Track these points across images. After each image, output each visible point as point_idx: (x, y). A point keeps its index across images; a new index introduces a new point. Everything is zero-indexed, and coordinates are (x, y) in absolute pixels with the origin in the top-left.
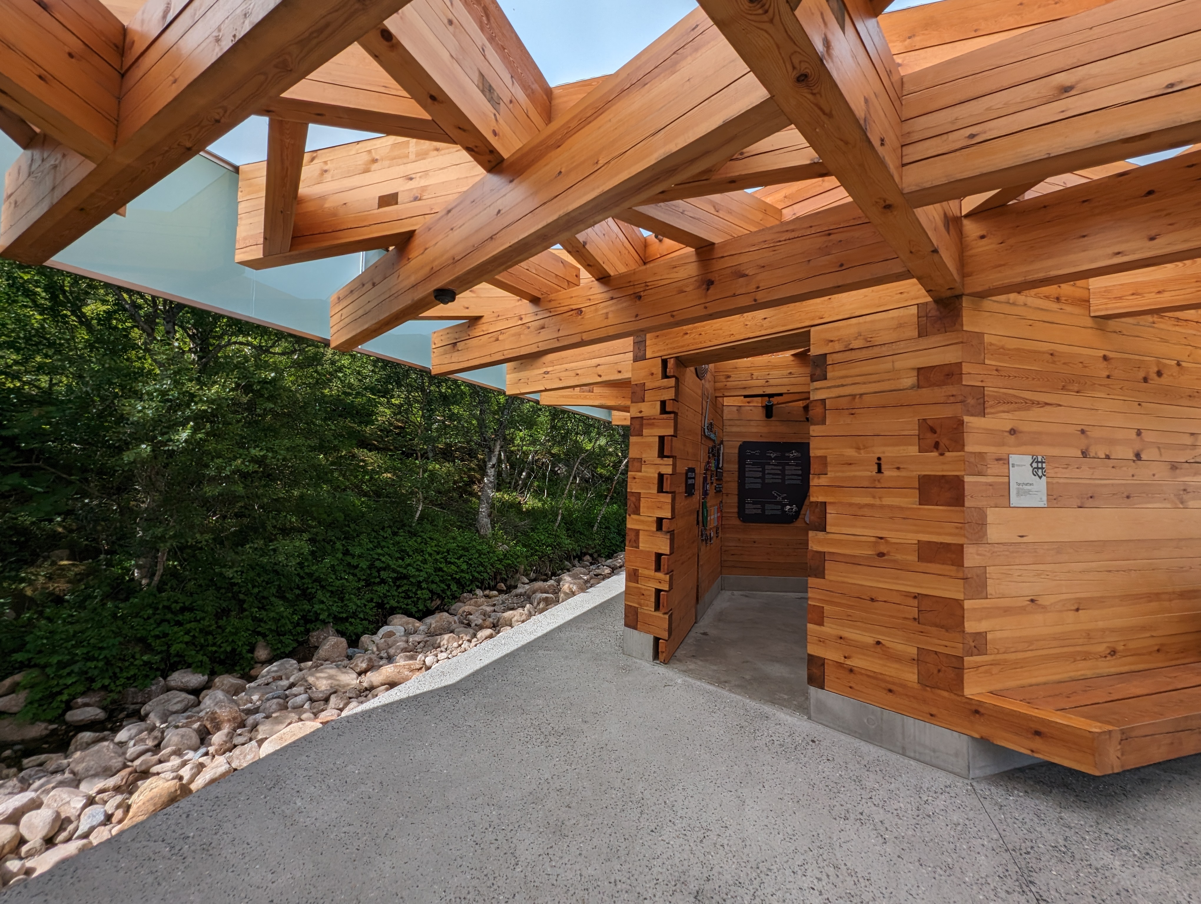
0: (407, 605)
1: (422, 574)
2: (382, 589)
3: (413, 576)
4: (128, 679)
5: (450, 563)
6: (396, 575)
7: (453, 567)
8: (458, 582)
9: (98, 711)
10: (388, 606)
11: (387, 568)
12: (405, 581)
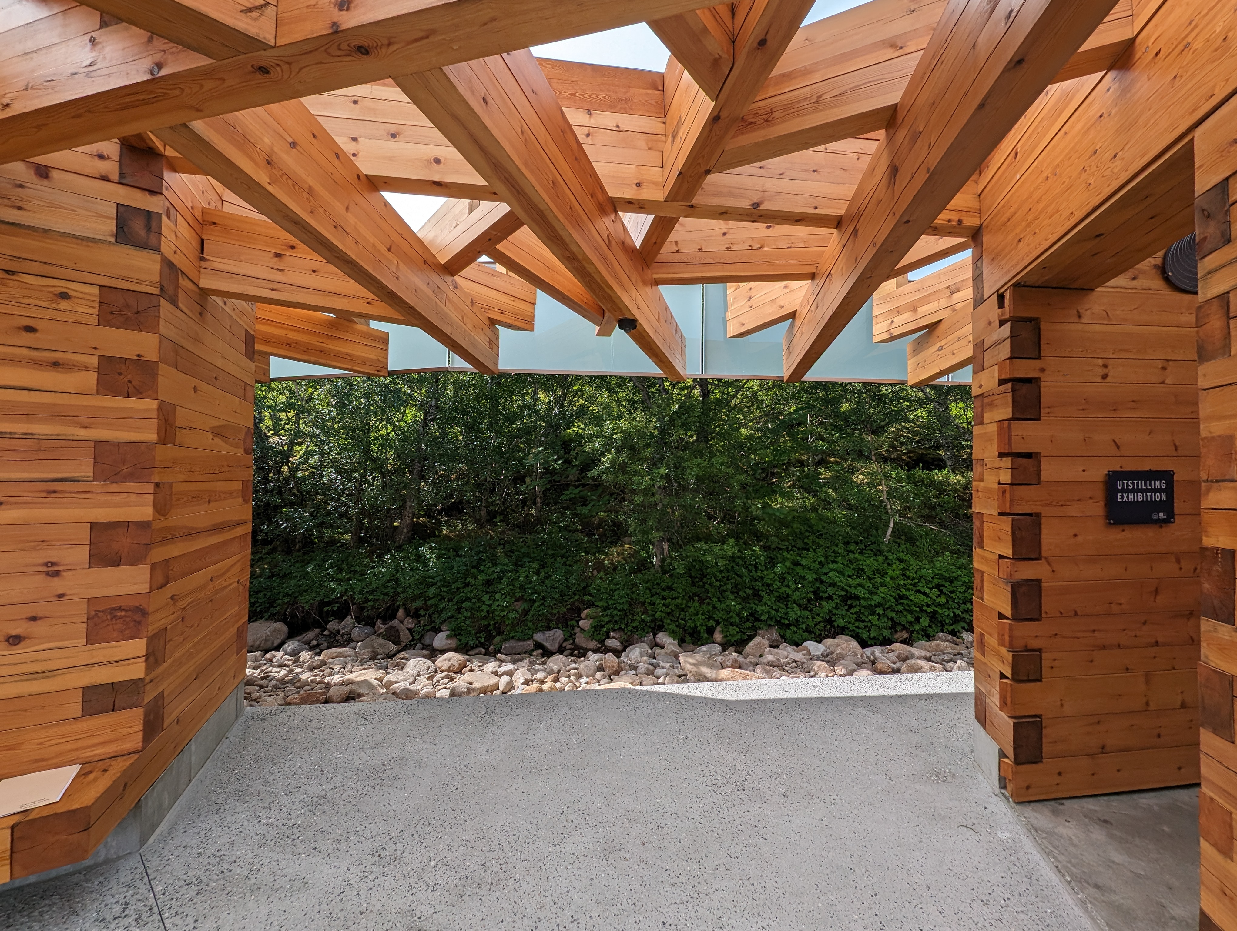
0: (858, 628)
1: (875, 598)
2: (828, 606)
3: (864, 598)
4: (634, 628)
5: (919, 591)
6: (843, 593)
7: (922, 597)
8: (933, 616)
9: (619, 644)
10: (835, 624)
11: (833, 585)
12: (858, 602)
